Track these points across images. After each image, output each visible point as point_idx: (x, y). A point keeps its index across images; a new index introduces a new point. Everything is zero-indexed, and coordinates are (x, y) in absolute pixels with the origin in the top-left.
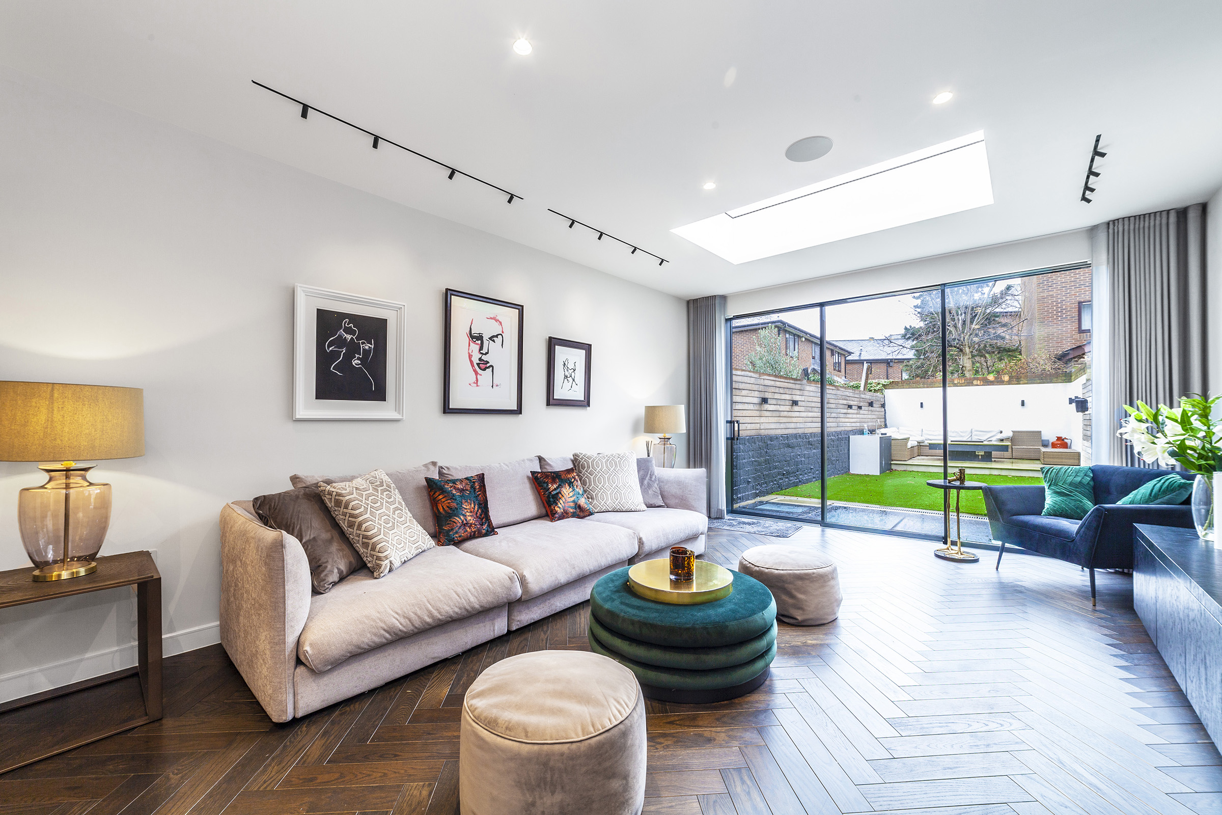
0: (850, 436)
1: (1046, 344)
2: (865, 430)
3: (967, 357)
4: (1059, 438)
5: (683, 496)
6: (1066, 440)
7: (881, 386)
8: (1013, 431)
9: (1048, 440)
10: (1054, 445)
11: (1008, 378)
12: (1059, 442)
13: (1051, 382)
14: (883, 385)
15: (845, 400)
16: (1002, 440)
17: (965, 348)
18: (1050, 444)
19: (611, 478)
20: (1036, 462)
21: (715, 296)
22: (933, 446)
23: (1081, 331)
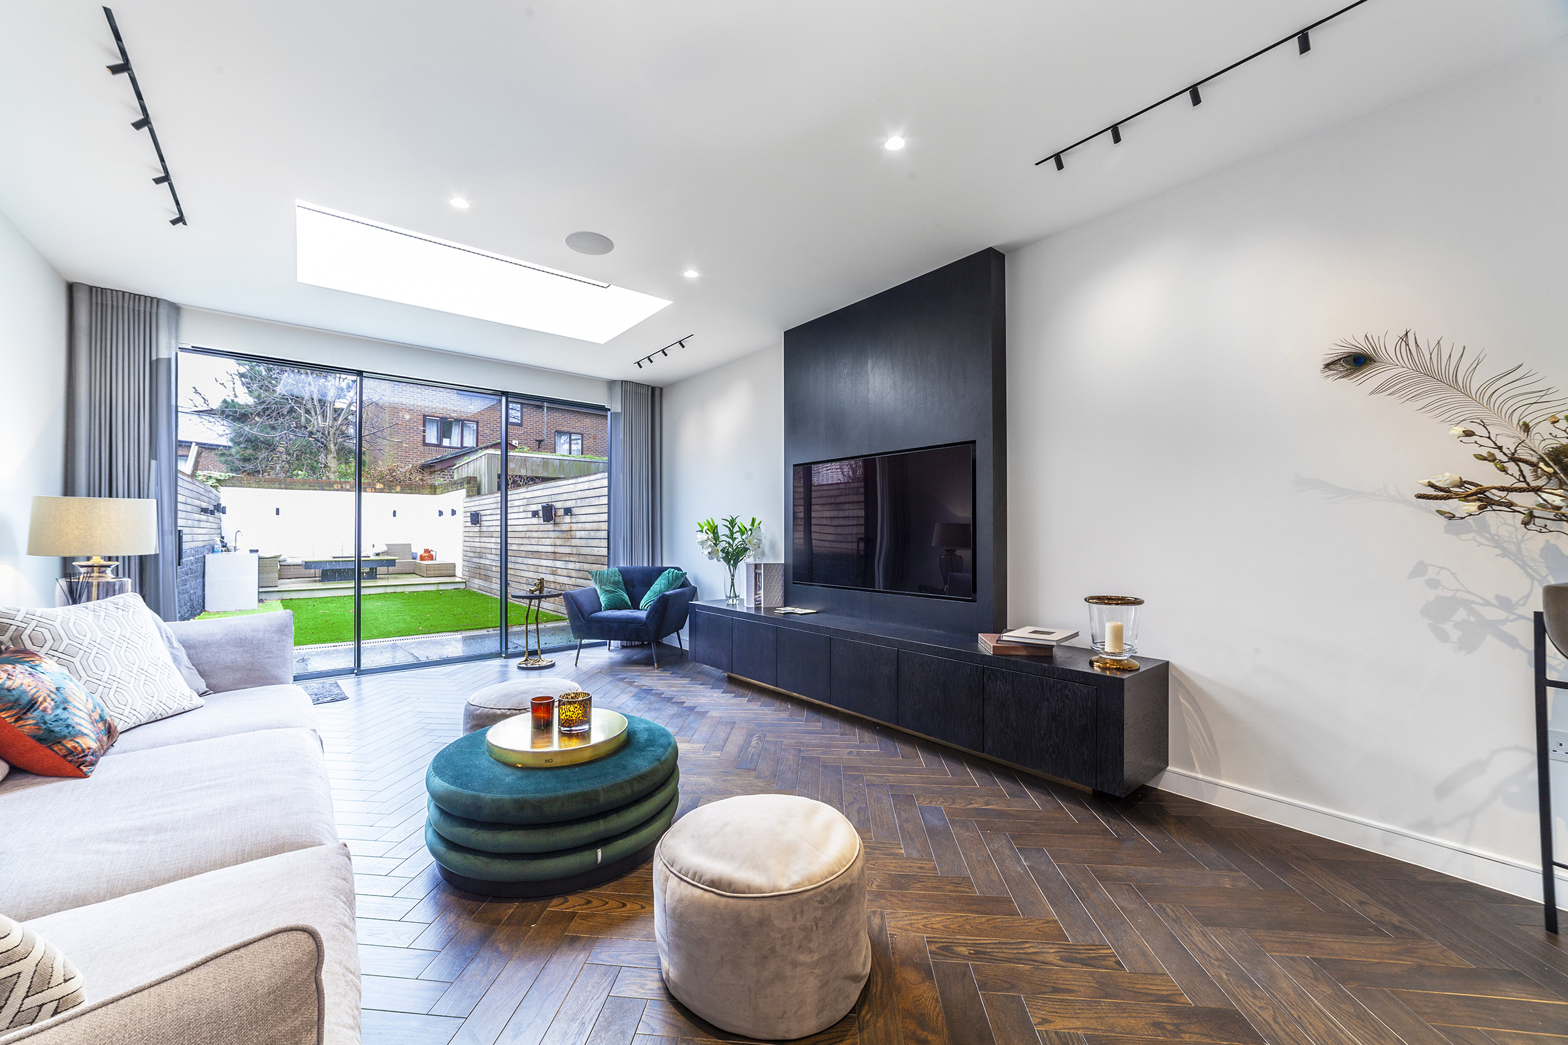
0: (207, 556)
1: (395, 451)
2: (216, 546)
3: (332, 455)
4: (427, 551)
5: (253, 664)
6: (431, 552)
7: (215, 481)
8: (387, 545)
9: (417, 553)
10: (422, 558)
11: (400, 488)
12: (426, 555)
13: (419, 493)
14: (217, 480)
15: (199, 500)
16: (378, 555)
17: (330, 444)
18: (419, 557)
19: (122, 653)
20: (414, 575)
21: (158, 300)
22: (308, 565)
23: (425, 444)
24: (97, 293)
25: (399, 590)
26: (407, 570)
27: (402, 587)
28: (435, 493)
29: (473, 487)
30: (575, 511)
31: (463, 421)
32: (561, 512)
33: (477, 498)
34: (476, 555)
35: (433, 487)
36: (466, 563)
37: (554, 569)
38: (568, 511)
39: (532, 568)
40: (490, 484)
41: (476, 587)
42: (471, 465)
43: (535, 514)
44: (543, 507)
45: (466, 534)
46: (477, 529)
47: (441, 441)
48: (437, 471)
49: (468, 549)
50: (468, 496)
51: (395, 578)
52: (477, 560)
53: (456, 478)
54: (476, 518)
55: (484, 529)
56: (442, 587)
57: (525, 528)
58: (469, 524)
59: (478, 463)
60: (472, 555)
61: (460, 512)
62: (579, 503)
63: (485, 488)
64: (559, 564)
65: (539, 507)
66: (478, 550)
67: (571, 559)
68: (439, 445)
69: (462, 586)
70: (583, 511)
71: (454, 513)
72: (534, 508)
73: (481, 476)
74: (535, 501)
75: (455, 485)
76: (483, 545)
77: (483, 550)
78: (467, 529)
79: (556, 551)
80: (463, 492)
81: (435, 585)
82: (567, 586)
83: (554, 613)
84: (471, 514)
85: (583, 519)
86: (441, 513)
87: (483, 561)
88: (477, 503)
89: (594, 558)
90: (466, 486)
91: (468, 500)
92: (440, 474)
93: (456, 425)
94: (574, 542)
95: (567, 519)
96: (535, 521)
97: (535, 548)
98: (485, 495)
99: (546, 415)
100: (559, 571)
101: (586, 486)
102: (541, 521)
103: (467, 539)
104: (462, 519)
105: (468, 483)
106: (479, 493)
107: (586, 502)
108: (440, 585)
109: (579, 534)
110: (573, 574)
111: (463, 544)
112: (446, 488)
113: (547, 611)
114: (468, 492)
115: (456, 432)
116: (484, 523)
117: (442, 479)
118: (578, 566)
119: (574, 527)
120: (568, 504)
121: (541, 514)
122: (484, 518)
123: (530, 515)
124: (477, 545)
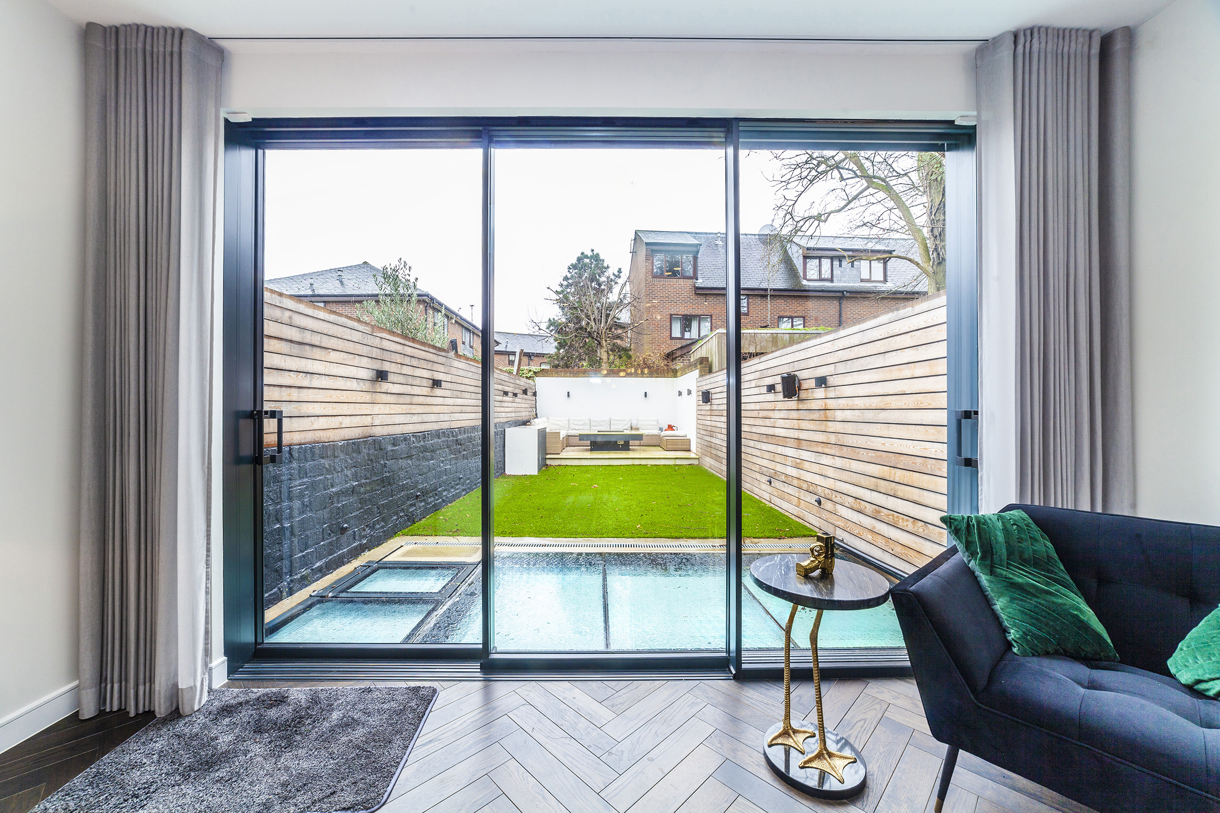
0: (507, 430)
2: (520, 421)
3: (604, 350)
7: (532, 373)
13: (664, 377)
14: (534, 372)
15: (500, 385)
20: (659, 448)
21: (182, 32)
22: (582, 437)
23: (672, 338)
24: (114, 34)
25: (643, 462)
26: (654, 442)
27: (646, 460)
28: (675, 376)
29: (706, 366)
30: (831, 381)
31: (699, 316)
32: (812, 383)
33: (708, 377)
34: (708, 433)
35: (674, 371)
36: (699, 440)
37: (798, 461)
38: (822, 382)
39: (767, 455)
40: (720, 363)
41: (708, 465)
42: (704, 347)
43: (771, 388)
44: (783, 378)
45: (700, 412)
46: (708, 407)
47: (683, 334)
48: (678, 357)
49: (701, 427)
50: (701, 376)
51: (644, 450)
52: (709, 439)
53: (692, 360)
54: (706, 397)
55: (715, 407)
56: (678, 462)
57: (758, 407)
58: (701, 403)
59: (709, 344)
60: (704, 432)
61: (694, 392)
62: (841, 368)
63: (715, 367)
64: (805, 455)
65: (778, 379)
66: (709, 429)
67: (827, 451)
68: (682, 338)
69: (696, 462)
70: (849, 379)
71: (689, 392)
72: (769, 381)
73: (712, 356)
74: (770, 372)
75: (691, 367)
76: (713, 424)
77: (714, 429)
78: (700, 408)
79: (801, 437)
80: (696, 373)
81: (673, 460)
82: (819, 487)
83: (798, 520)
84: (702, 392)
85: (848, 391)
86: (680, 394)
87: (713, 440)
88: (708, 381)
89: (872, 454)
90: (699, 367)
91: (701, 379)
92: (680, 360)
93: (694, 320)
94: (832, 427)
95: (820, 393)
96: (771, 397)
97: (770, 431)
98: (716, 372)
99: (769, 302)
100: (806, 465)
101: (855, 340)
102: (780, 396)
103: (700, 417)
104: (694, 400)
105: (701, 364)
106: (710, 371)
107: (856, 365)
108: (677, 460)
109: (839, 415)
110: (830, 472)
111: (697, 422)
112: (685, 370)
113: (787, 514)
114: (700, 371)
115: (695, 325)
116: (714, 402)
117: (682, 364)
118: (839, 462)
119: (831, 404)
120: (821, 372)
121: (779, 388)
122: (714, 396)
123: (764, 390)
124: (708, 423)
